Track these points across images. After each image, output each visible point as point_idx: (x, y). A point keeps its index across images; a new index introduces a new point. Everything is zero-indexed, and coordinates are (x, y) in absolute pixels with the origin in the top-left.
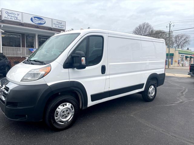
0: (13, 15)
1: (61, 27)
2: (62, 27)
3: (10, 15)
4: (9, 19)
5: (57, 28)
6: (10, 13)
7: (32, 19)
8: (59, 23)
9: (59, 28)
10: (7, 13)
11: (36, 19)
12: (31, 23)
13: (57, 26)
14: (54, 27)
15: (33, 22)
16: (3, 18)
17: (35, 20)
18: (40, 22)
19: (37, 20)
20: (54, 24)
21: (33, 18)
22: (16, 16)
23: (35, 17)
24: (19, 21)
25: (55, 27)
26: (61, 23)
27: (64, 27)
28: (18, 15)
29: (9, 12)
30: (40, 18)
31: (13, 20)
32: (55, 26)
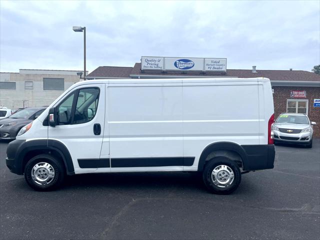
0: (153, 63)
1: (217, 68)
2: (221, 67)
3: (150, 62)
4: (149, 68)
5: (212, 70)
6: (150, 61)
7: (175, 64)
8: (215, 62)
9: (215, 70)
10: (147, 61)
11: (182, 62)
12: (175, 68)
13: (212, 67)
14: (207, 69)
15: (177, 67)
16: (143, 68)
17: (181, 64)
18: (186, 66)
19: (183, 64)
20: (208, 65)
21: (177, 62)
22: (157, 63)
23: (179, 61)
24: (160, 69)
25: (209, 70)
26: (219, 62)
27: (224, 67)
28: (159, 61)
29: (149, 59)
30: (186, 61)
31: (153, 68)
32: (209, 68)
